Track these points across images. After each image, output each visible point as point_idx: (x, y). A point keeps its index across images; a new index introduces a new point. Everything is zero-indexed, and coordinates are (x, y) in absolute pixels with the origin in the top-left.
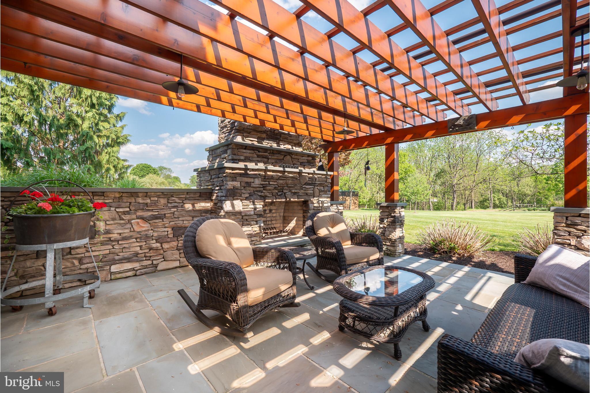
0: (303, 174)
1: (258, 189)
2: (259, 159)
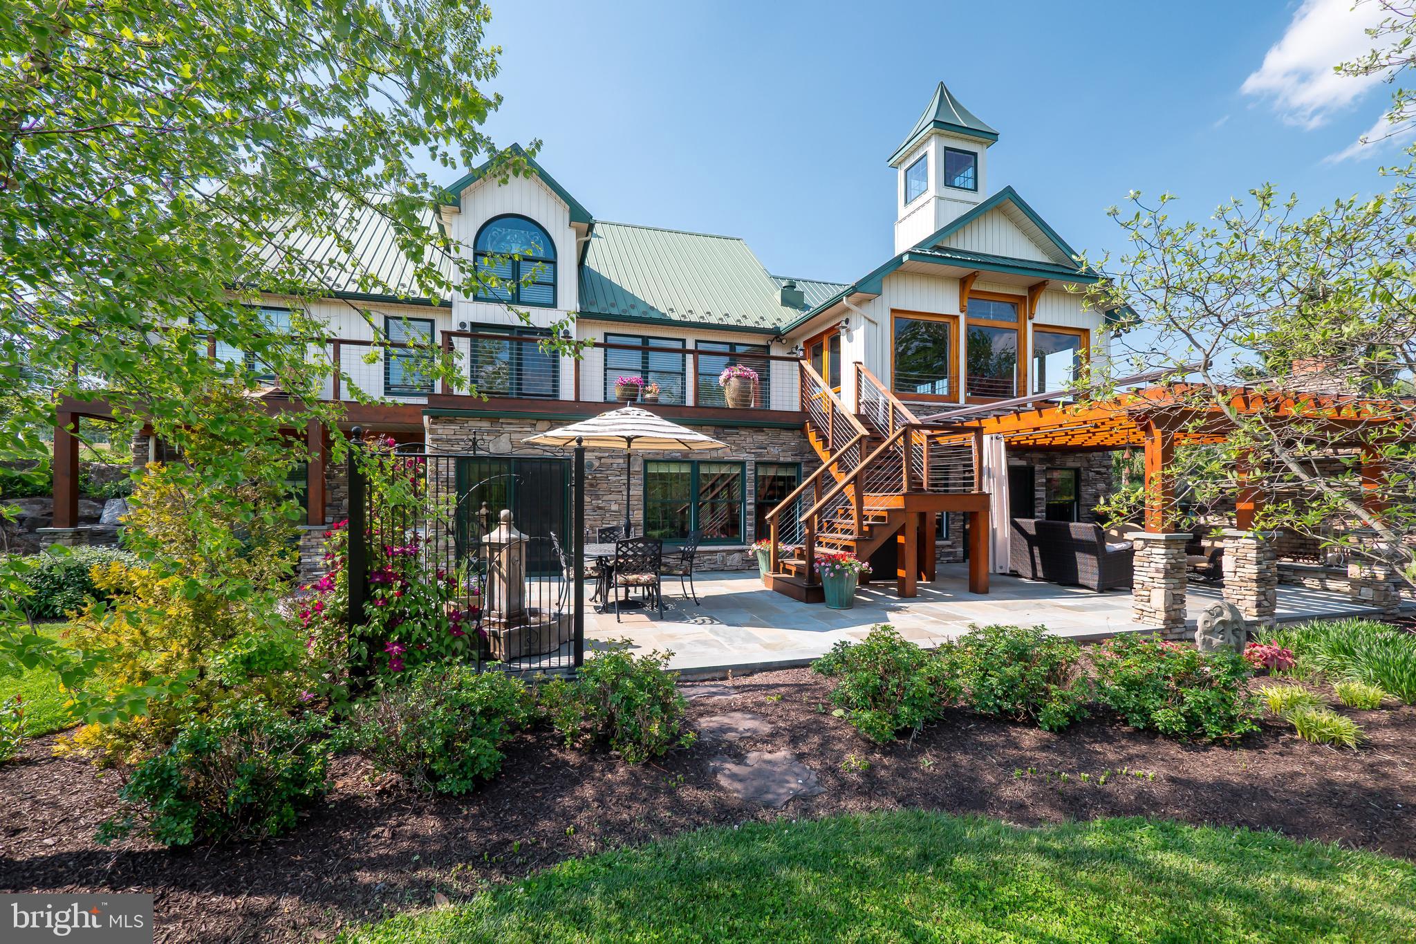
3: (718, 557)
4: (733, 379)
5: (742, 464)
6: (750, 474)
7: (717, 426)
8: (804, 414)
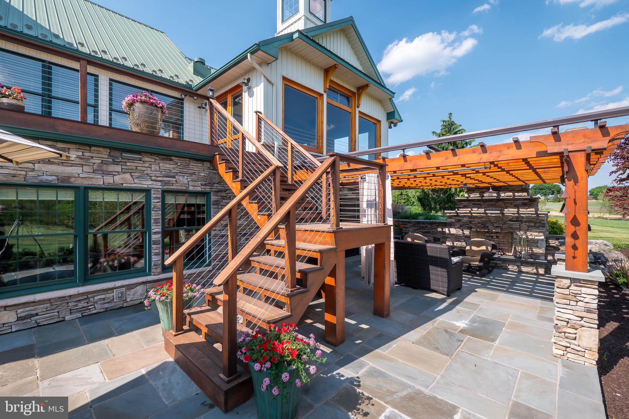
0: (505, 214)
1: (466, 223)
2: (474, 206)
3: (115, 293)
4: (137, 105)
5: (147, 192)
6: (155, 202)
7: (111, 148)
8: (213, 146)
